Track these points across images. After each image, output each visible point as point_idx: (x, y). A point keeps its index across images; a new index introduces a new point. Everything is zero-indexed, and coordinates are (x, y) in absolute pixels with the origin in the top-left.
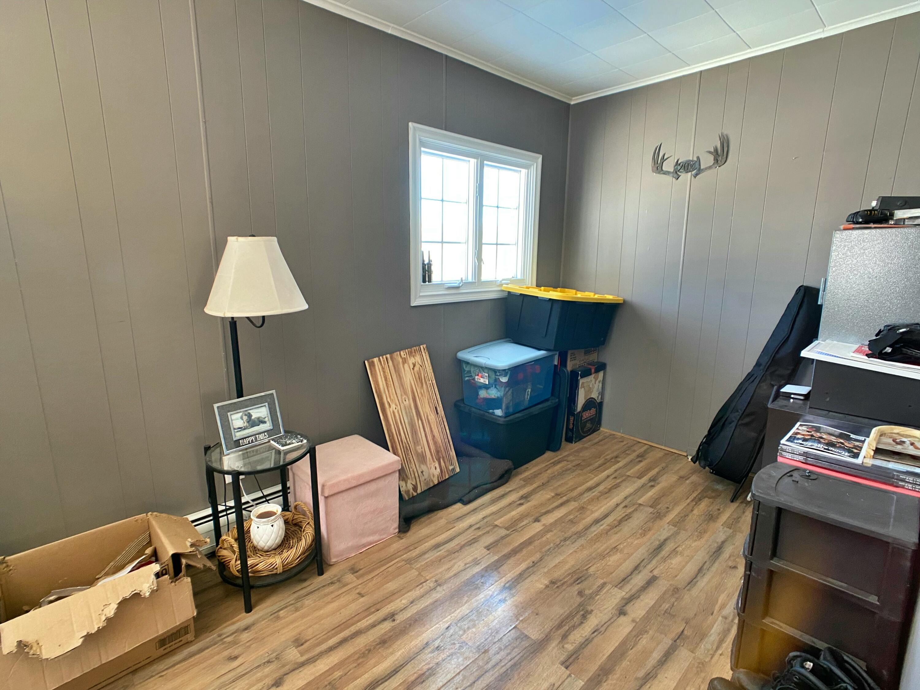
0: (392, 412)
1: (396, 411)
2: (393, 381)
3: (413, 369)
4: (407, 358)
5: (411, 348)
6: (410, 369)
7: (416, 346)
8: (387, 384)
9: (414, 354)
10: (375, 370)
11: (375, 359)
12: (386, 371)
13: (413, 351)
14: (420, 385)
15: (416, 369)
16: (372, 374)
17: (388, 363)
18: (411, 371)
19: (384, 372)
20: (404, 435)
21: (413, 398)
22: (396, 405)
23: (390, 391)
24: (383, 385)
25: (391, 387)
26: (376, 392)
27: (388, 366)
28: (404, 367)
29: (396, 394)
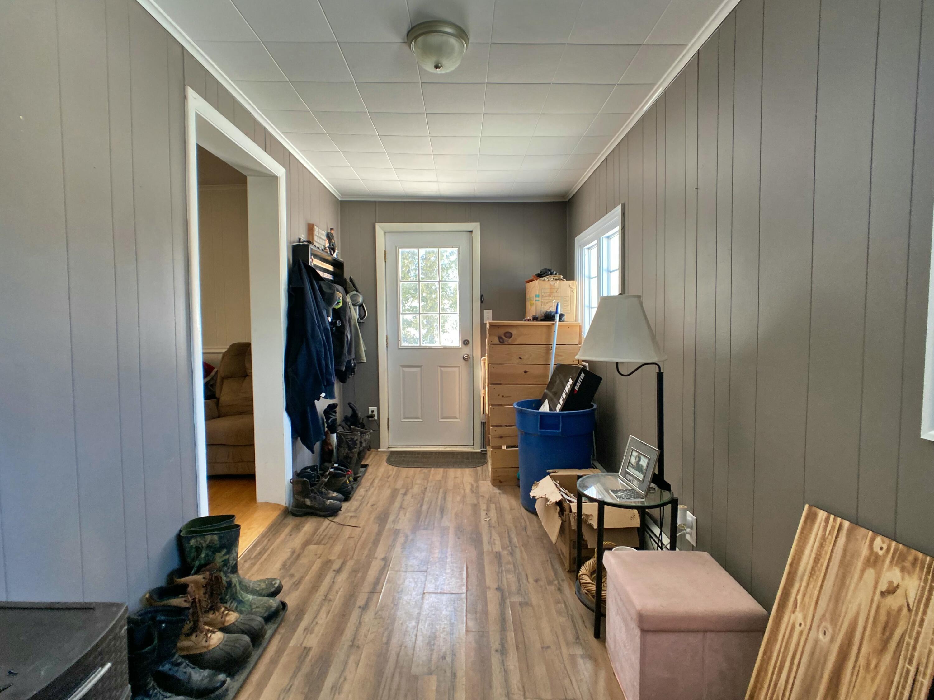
0: (791, 621)
1: (798, 629)
2: (825, 575)
3: (883, 594)
4: (884, 561)
5: (909, 546)
6: (875, 588)
7: (926, 554)
8: (813, 569)
9: (908, 564)
10: (811, 529)
11: (822, 511)
12: (826, 548)
13: (911, 558)
14: (876, 643)
15: (893, 602)
16: (802, 533)
17: (837, 537)
18: (874, 593)
19: (822, 546)
20: (784, 682)
21: (841, 647)
22: (805, 618)
23: (811, 586)
24: (807, 564)
25: (816, 580)
26: (791, 565)
27: (835, 542)
28: (863, 571)
29: (817, 603)
